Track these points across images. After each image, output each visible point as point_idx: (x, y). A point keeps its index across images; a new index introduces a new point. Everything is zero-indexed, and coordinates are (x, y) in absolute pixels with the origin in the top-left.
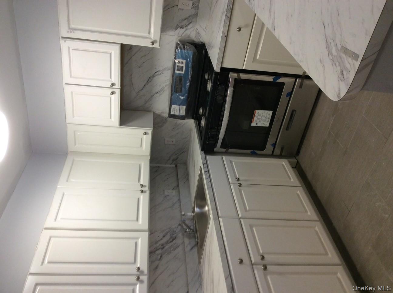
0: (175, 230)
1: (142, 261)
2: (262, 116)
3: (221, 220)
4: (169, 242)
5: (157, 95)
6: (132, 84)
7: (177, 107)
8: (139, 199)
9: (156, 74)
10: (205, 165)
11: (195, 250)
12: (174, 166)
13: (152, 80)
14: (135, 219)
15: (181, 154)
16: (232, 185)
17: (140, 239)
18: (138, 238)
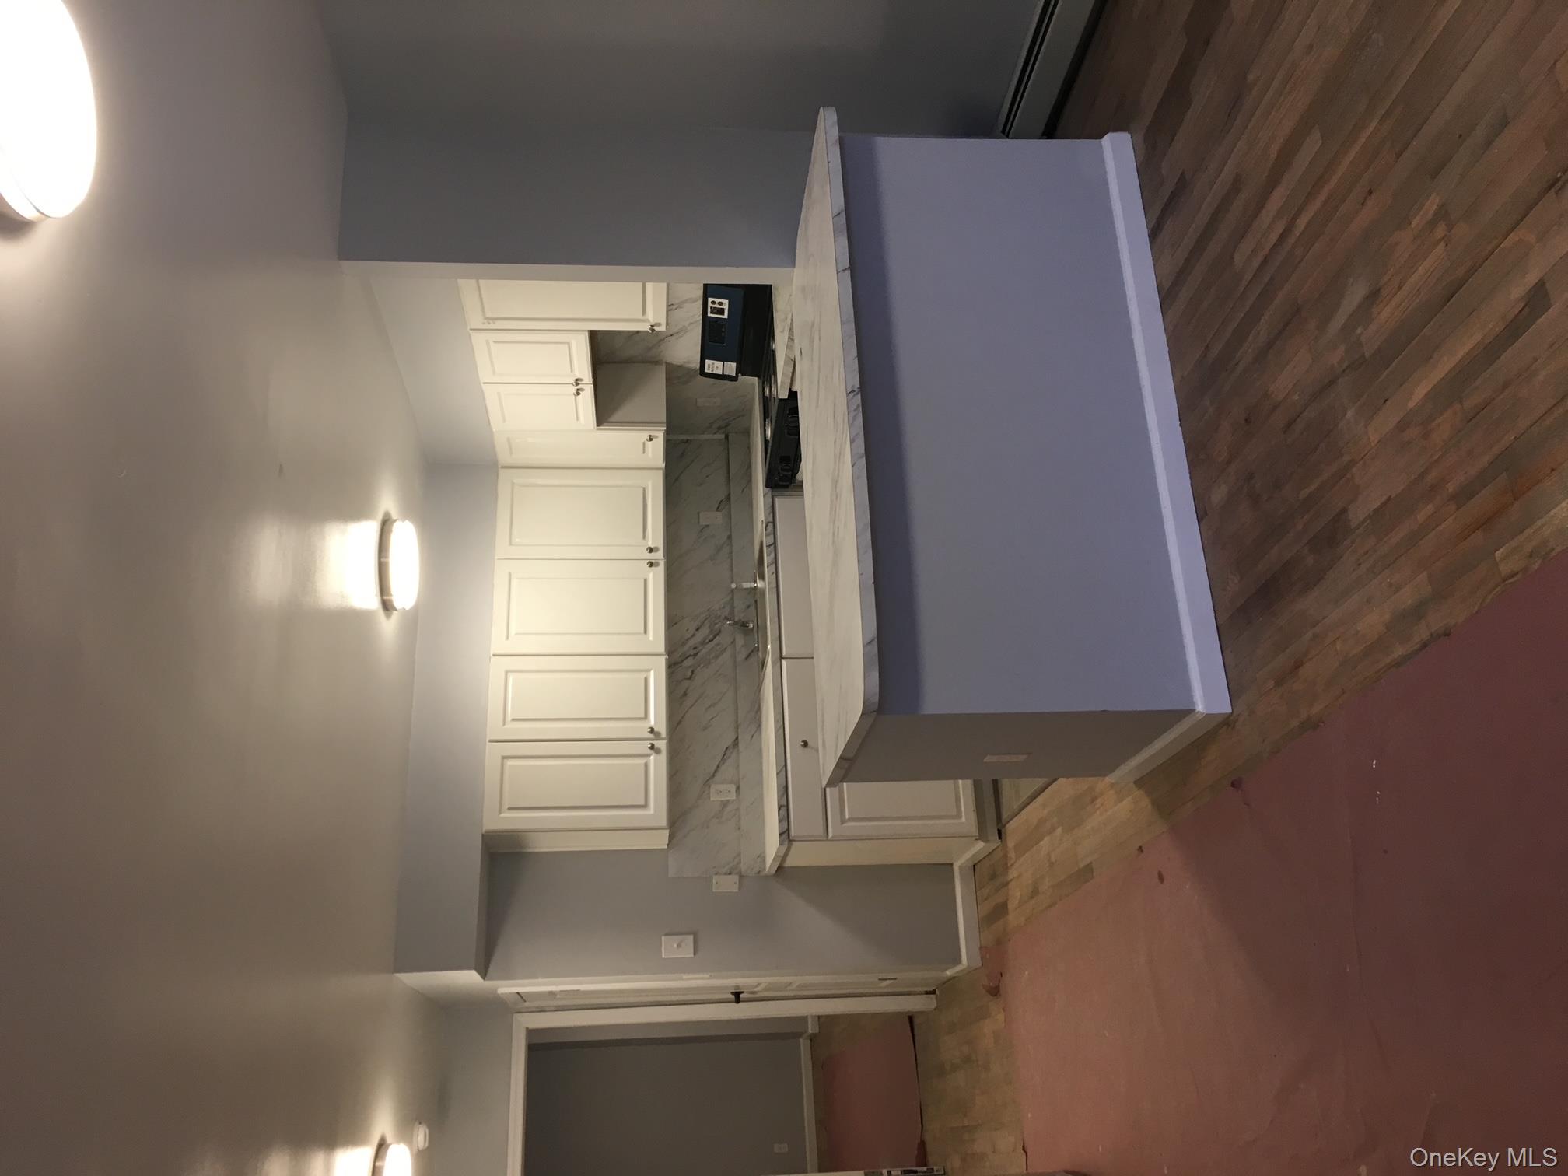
0: (719, 614)
1: (657, 716)
3: (784, 662)
4: (707, 641)
5: (673, 338)
7: (718, 364)
8: (645, 581)
10: (770, 526)
12: (723, 436)
14: (643, 632)
15: (734, 419)
17: (652, 673)
18: (649, 670)
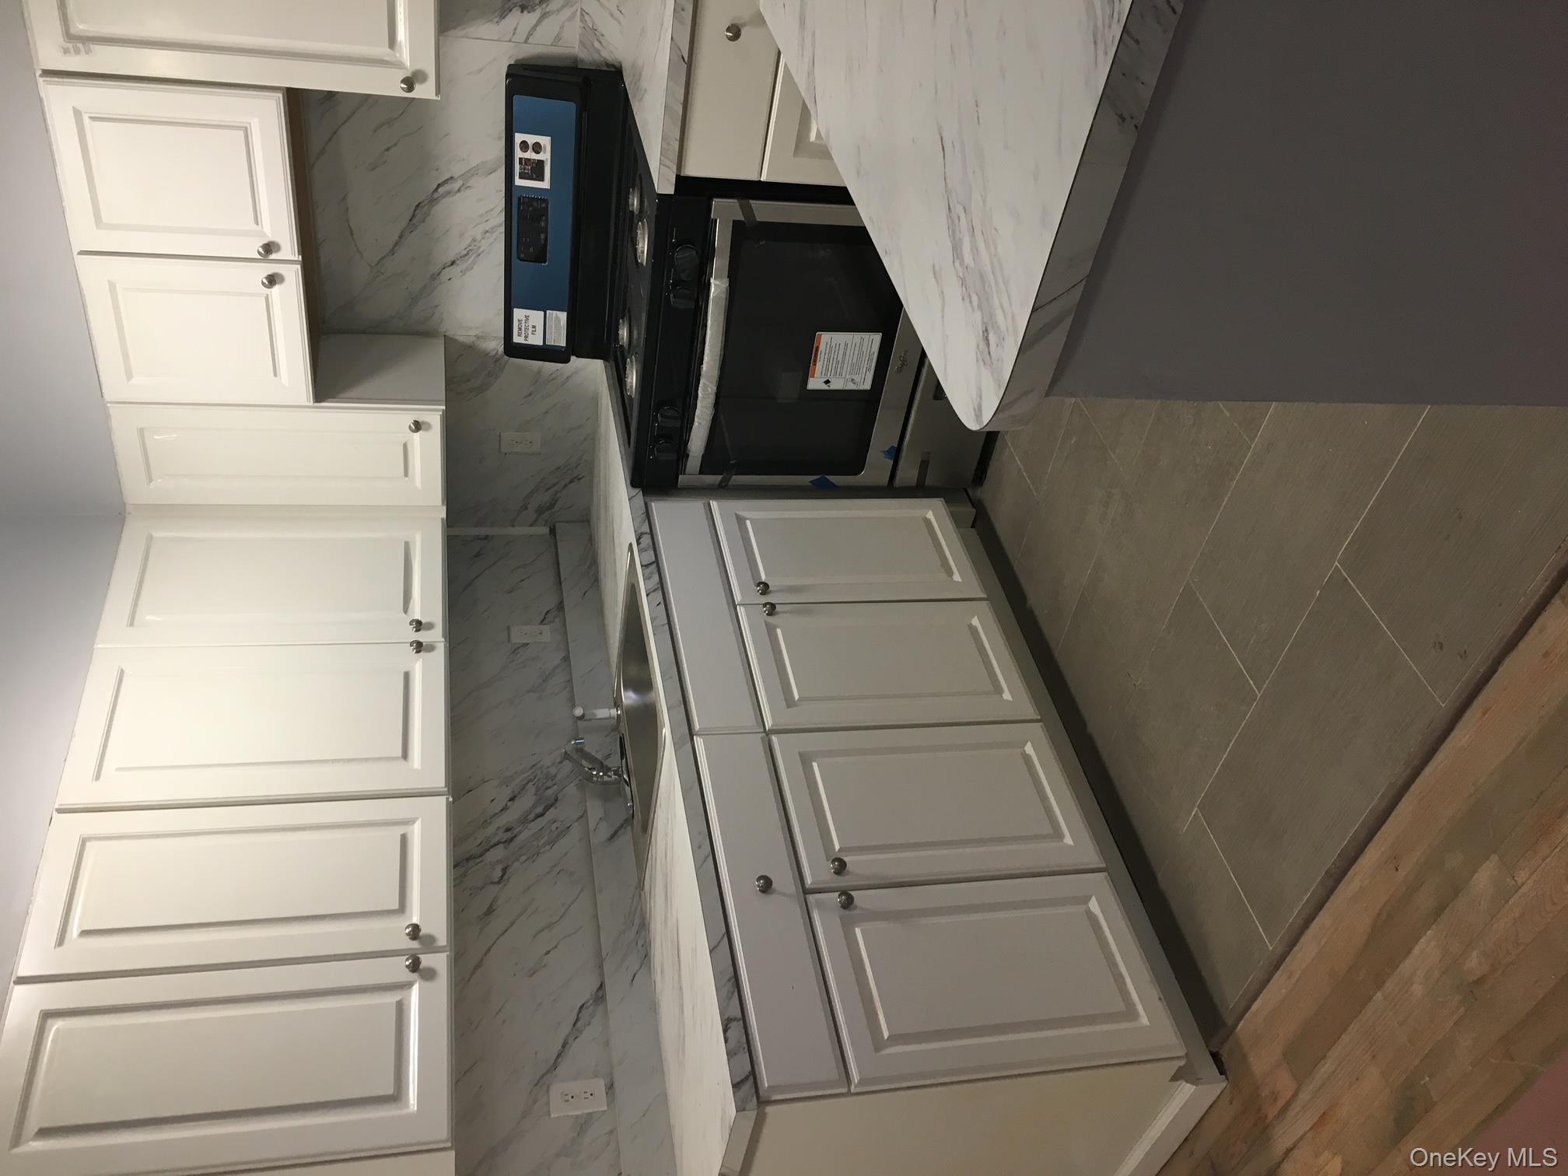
0: (553, 771)
1: (427, 902)
2: (844, 354)
3: (699, 742)
4: (532, 816)
5: (455, 271)
6: (352, 234)
7: (536, 316)
8: (407, 677)
9: (441, 190)
10: (646, 540)
11: (626, 839)
12: (545, 530)
13: (427, 214)
14: (399, 753)
15: (565, 486)
16: (741, 610)
17: (417, 826)
18: (409, 822)
